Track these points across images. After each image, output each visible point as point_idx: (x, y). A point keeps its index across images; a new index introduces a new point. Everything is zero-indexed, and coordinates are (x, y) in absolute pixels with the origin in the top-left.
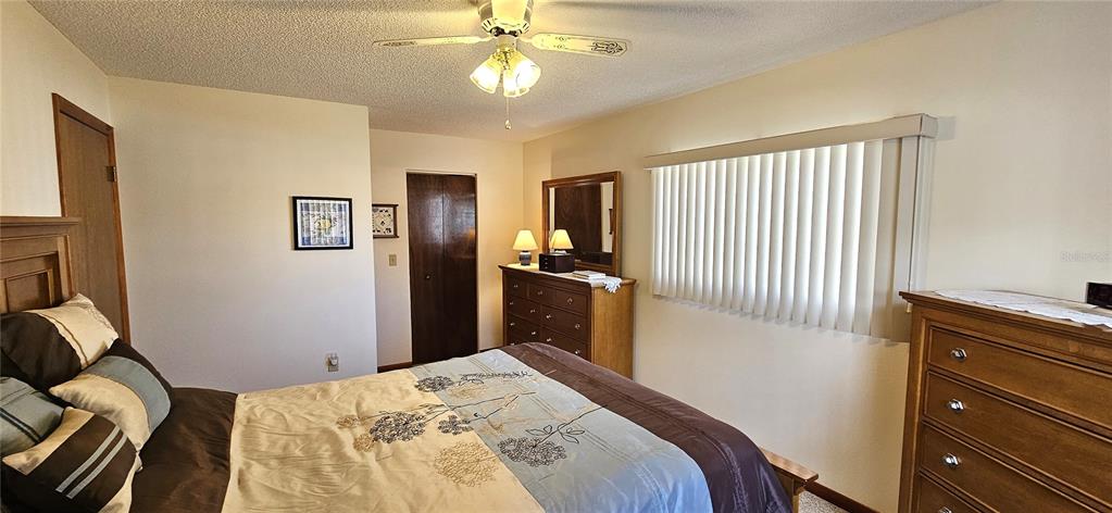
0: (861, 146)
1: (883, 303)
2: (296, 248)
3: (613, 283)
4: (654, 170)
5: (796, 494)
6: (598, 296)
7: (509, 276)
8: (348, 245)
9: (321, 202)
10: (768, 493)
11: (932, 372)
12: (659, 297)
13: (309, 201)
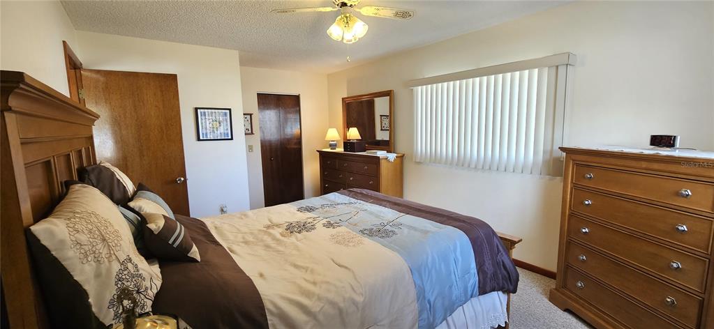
0: (537, 70)
1: (548, 156)
2: (199, 139)
3: (392, 156)
4: (415, 88)
5: (511, 249)
6: (383, 163)
7: (323, 156)
8: (230, 137)
9: (213, 111)
10: (498, 248)
11: (575, 186)
12: (419, 163)
13: (206, 110)
